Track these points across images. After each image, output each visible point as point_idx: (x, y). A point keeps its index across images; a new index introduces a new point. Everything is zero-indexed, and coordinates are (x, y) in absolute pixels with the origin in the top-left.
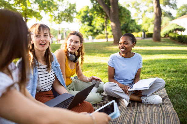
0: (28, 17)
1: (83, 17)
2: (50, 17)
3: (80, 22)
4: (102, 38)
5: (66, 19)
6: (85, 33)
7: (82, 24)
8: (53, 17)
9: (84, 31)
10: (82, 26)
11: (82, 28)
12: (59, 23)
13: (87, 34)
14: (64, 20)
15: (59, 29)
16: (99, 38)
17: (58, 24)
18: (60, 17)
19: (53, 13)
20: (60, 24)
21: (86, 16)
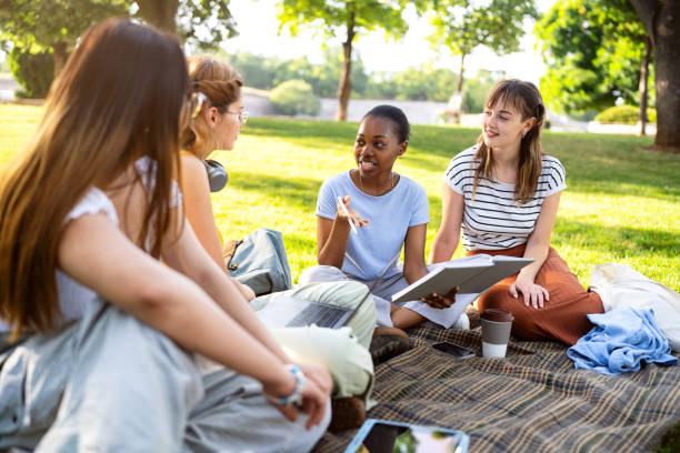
0: (360, 25)
1: (563, 32)
2: (434, 30)
3: (548, 53)
4: (626, 119)
5: (490, 39)
6: (560, 94)
7: (552, 60)
8: (447, 28)
9: (560, 85)
10: (553, 66)
11: (550, 75)
12: (465, 51)
13: (569, 99)
14: (483, 42)
15: (462, 71)
16: (612, 121)
17: (460, 55)
18: (471, 28)
19: (448, 14)
20: (467, 56)
21: (576, 30)
